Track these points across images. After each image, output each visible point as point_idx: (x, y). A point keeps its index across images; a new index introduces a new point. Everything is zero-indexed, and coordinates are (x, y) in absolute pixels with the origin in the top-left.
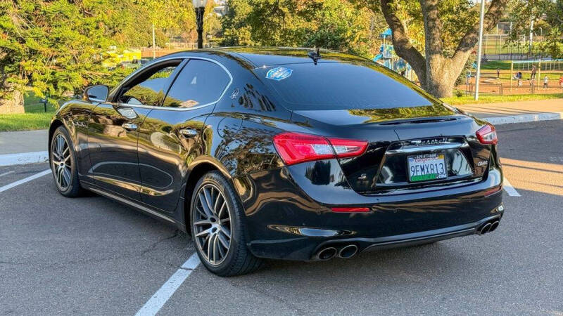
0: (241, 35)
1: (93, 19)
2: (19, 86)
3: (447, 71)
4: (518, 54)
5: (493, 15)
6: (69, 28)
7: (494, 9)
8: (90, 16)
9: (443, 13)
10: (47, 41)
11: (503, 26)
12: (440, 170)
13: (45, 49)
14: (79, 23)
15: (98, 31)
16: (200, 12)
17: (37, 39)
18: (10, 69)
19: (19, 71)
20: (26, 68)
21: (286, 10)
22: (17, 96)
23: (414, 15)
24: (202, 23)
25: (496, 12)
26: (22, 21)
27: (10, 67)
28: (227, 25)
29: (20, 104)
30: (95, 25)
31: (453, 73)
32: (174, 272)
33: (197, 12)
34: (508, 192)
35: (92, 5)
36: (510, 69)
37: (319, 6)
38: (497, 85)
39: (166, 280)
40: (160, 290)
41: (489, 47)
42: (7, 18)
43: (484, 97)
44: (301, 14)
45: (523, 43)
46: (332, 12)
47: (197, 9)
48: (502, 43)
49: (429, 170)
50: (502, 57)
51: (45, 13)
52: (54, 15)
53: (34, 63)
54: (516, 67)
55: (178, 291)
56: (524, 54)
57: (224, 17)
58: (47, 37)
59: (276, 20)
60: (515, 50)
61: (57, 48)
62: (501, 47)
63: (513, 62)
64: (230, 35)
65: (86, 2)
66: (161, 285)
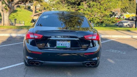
12: (68, 45)
49: (64, 45)
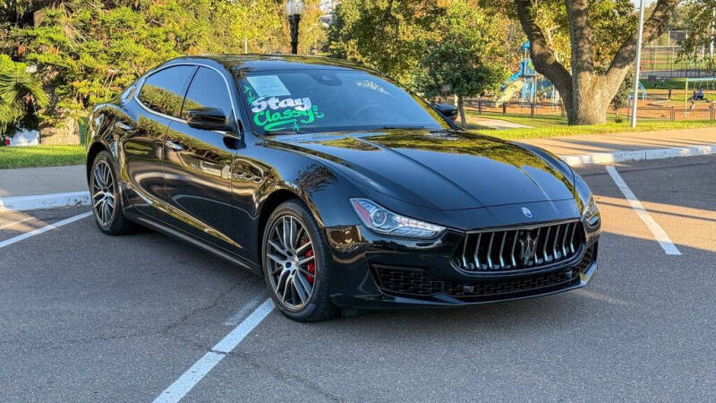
0: (350, 49)
1: (161, 30)
2: (73, 112)
3: (599, 91)
4: (695, 70)
5: (659, 21)
6: (132, 41)
7: (659, 14)
8: (159, 26)
9: (596, 18)
10: (105, 56)
11: (676, 35)
13: (102, 66)
14: (145, 34)
15: (166, 44)
16: (295, 20)
17: (94, 55)
18: (62, 92)
19: (72, 93)
20: (81, 90)
21: (399, 16)
22: (70, 123)
23: (560, 22)
24: (297, 33)
25: (662, 17)
26: (77, 32)
27: (62, 89)
28: (334, 36)
29: (75, 133)
30: (164, 37)
31: (606, 94)
32: (200, 357)
33: (291, 21)
34: (665, 249)
35: (160, 12)
36: (684, 89)
37: (442, 12)
38: (667, 109)
39: (187, 368)
40: (177, 381)
41: (659, 62)
42: (58, 28)
43: (643, 124)
44: (418, 21)
45: (701, 56)
46: (460, 20)
47: (290, 16)
48: (674, 56)
50: (675, 74)
51: (104, 22)
52: (114, 26)
53: (89, 83)
54: (691, 86)
55: (200, 383)
56: (703, 70)
57: (330, 28)
58: (106, 52)
59: (388, 29)
60: (692, 65)
61: (117, 64)
62: (673, 61)
63: (688, 80)
64: (337, 49)
65: (154, 10)
66: (179, 375)
